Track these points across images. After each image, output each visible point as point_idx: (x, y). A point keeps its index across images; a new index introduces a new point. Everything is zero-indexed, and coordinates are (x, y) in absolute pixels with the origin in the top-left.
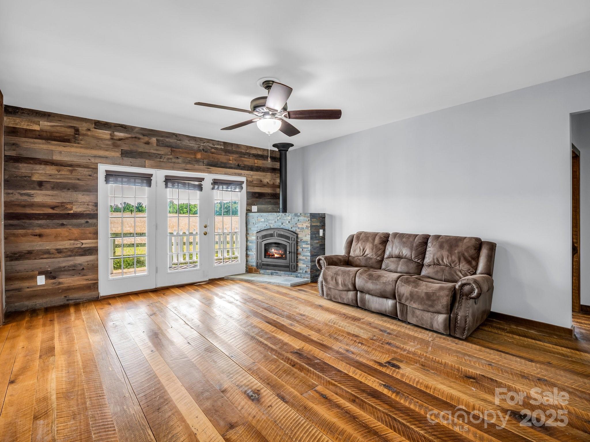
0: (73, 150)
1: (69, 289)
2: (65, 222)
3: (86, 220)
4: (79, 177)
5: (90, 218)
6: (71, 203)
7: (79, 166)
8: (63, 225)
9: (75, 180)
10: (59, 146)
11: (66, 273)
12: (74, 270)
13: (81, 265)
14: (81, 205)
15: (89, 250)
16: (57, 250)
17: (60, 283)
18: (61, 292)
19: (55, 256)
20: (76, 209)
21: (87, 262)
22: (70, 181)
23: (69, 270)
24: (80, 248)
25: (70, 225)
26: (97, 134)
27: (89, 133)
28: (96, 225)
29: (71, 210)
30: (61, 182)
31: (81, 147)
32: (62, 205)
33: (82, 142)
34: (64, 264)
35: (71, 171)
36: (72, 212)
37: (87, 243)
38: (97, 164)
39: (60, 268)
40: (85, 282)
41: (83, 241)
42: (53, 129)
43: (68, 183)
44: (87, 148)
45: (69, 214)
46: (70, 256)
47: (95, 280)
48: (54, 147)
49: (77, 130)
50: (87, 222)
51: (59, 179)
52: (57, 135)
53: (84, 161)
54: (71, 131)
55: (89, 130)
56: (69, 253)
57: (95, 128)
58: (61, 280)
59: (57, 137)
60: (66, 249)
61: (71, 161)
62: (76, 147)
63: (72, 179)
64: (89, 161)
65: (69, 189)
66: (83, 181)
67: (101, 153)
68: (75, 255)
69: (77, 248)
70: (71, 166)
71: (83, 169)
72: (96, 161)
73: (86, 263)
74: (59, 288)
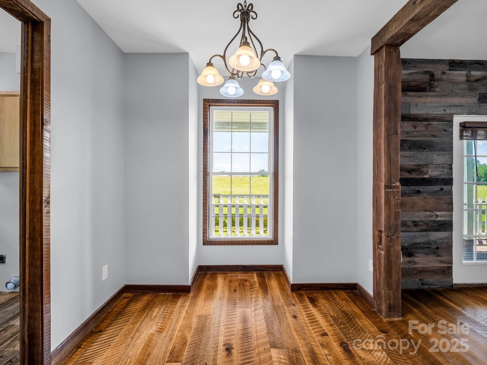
0: (429, 100)
1: (423, 271)
2: (421, 188)
3: (441, 187)
4: (434, 133)
5: (445, 184)
6: (427, 165)
7: (434, 119)
8: (418, 192)
9: (431, 137)
10: (416, 96)
11: (421, 251)
12: (428, 247)
13: (435, 242)
14: (436, 167)
15: (443, 224)
16: (413, 222)
17: (415, 263)
18: (415, 274)
19: (412, 230)
20: (432, 173)
21: (442, 239)
22: (425, 139)
23: (424, 248)
24: (434, 221)
25: (426, 193)
26: (452, 77)
27: (444, 77)
28: (450, 193)
29: (426, 173)
30: (417, 141)
31: (437, 96)
32: (418, 169)
33: (437, 89)
34: (418, 240)
35: (427, 126)
36: (427, 176)
37: (441, 216)
38: (452, 115)
39: (416, 244)
40: (439, 265)
41: (438, 213)
42: (410, 78)
43: (423, 141)
44: (441, 96)
45: (424, 178)
46: (425, 230)
47: (449, 263)
48: (411, 99)
49: (432, 75)
50: (442, 189)
51: (416, 137)
52: (414, 84)
53: (438, 113)
54: (426, 78)
55: (444, 73)
56: (424, 227)
57: (450, 70)
58: (416, 259)
59: (413, 86)
60: (422, 221)
61: (427, 114)
62: (432, 96)
63: (427, 137)
64: (444, 112)
65: (424, 149)
66: (438, 137)
67: (456, 100)
68: (430, 230)
69: (432, 221)
70: (426, 120)
71: (438, 123)
72: (452, 112)
73: (441, 241)
74: (414, 268)
